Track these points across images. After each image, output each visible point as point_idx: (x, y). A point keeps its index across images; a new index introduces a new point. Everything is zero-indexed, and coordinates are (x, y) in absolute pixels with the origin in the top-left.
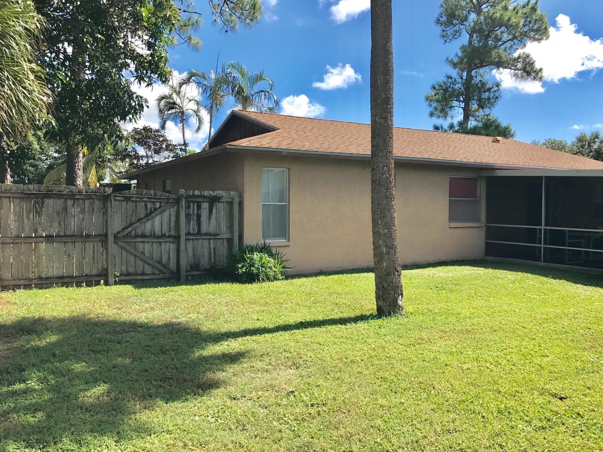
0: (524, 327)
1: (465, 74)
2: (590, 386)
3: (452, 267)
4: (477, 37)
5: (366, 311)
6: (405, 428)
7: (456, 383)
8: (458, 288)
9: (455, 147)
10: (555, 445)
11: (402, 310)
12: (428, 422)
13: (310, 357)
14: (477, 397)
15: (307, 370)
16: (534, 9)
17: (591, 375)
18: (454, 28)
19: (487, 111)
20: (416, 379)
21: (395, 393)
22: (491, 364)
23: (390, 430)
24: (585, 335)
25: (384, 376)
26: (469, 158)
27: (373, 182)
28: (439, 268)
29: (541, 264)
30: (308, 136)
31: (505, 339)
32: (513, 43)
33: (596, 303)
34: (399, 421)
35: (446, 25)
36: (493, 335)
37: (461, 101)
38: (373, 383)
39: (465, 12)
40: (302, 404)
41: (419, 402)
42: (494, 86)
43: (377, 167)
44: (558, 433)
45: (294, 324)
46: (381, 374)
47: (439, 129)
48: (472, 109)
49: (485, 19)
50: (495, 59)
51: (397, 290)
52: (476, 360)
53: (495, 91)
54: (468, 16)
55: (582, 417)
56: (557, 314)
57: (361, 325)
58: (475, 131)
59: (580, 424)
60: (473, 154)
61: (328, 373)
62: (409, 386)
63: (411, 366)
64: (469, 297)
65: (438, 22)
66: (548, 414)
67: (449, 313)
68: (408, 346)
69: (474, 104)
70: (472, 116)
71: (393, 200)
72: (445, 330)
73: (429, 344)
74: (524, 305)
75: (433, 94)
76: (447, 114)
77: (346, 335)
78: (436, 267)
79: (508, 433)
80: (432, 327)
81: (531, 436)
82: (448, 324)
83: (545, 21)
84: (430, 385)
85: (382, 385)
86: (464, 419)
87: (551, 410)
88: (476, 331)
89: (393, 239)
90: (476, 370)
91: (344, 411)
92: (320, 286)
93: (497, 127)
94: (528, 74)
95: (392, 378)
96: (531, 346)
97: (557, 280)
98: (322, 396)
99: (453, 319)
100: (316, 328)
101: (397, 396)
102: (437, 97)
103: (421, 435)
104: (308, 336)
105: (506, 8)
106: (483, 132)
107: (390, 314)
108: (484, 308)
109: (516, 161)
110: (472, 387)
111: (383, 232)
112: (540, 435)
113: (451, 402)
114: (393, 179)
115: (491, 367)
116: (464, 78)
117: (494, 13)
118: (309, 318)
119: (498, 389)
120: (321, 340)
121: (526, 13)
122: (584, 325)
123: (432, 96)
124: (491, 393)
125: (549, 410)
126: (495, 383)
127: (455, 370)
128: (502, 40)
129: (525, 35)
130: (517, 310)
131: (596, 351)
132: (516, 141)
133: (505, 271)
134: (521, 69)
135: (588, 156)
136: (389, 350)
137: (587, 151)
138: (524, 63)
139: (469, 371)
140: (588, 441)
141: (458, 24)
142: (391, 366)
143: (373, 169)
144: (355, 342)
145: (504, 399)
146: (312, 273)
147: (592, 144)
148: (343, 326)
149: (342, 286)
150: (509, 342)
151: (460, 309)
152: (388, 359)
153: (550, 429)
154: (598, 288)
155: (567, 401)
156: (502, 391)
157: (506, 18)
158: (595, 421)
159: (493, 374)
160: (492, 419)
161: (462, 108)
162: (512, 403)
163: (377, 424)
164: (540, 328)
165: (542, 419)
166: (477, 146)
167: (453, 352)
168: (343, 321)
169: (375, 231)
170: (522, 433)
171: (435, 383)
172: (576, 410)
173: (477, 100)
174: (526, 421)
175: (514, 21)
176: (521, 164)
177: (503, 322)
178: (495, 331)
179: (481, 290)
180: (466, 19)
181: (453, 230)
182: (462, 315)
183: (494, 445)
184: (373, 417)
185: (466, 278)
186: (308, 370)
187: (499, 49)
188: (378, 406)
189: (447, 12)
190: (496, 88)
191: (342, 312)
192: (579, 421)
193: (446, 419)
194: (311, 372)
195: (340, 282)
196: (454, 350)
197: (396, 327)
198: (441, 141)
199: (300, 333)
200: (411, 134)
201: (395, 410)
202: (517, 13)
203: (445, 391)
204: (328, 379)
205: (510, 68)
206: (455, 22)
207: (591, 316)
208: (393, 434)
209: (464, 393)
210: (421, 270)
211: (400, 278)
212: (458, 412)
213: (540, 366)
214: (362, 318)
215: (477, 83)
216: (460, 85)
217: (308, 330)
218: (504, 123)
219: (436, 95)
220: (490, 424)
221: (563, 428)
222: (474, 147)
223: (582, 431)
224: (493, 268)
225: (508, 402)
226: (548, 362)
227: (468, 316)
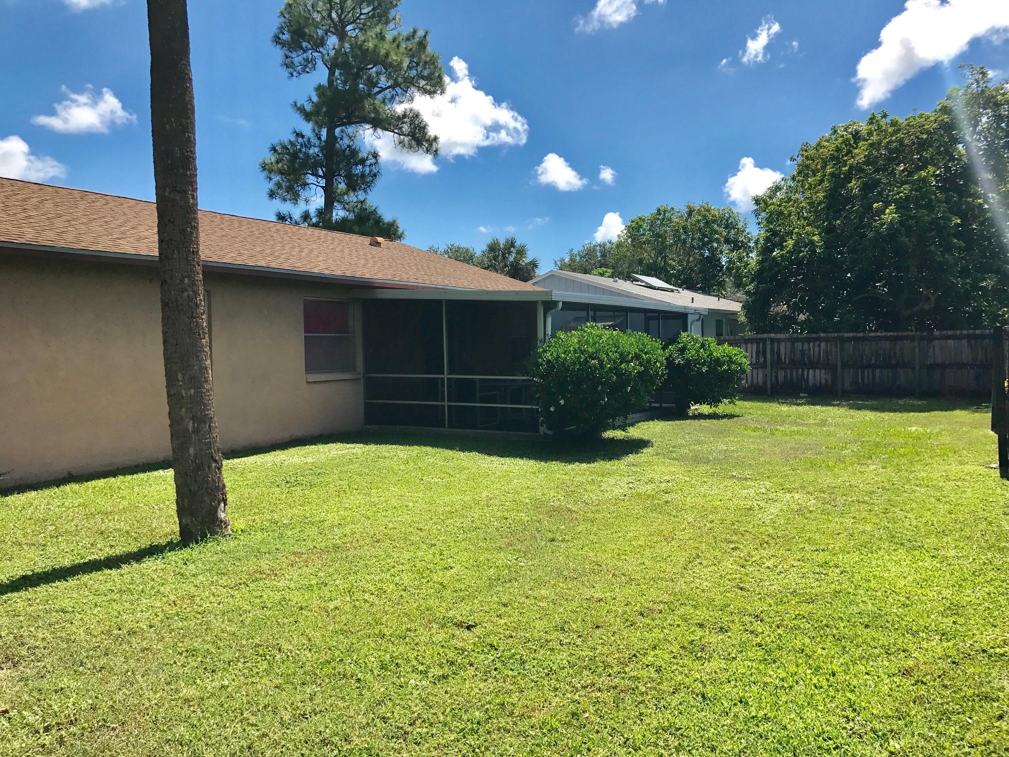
0: (421, 529)
1: (324, 133)
2: (507, 601)
3: (313, 447)
4: (340, 74)
5: (160, 537)
6: (228, 729)
7: (316, 636)
8: (323, 480)
9: (312, 250)
10: (460, 699)
11: (226, 527)
12: (270, 708)
13: (44, 639)
14: (350, 650)
15: (36, 664)
16: (422, 45)
17: (508, 585)
18: (305, 55)
19: (361, 195)
20: (251, 640)
21: (213, 672)
22: (372, 594)
23: (203, 738)
24: (501, 529)
25: (192, 647)
26: (334, 268)
27: (165, 305)
28: (292, 451)
29: (446, 430)
30: (30, 217)
31: (393, 551)
32: (395, 93)
33: (515, 481)
34: (218, 719)
35: (291, 48)
36: (374, 548)
37: (320, 176)
38: (172, 662)
39: (320, 32)
40: (25, 731)
41: (254, 680)
42: (370, 157)
43: (171, 278)
44: (465, 679)
45: (8, 582)
46: (187, 643)
47: (286, 220)
48: (338, 191)
49: (352, 48)
50: (369, 113)
51: (217, 493)
52: (349, 592)
53: (371, 165)
54: (326, 38)
55: (496, 649)
56: (465, 503)
57: (150, 564)
58: (343, 227)
59: (493, 660)
60: (340, 263)
61: (82, 662)
62: (237, 655)
63: (242, 621)
64: (340, 492)
65: (277, 40)
66: (451, 655)
67: (307, 522)
68: (237, 588)
69: (340, 183)
70: (338, 201)
71: (202, 336)
72: (299, 550)
73: (273, 578)
74: (421, 495)
75: (273, 160)
76: (298, 196)
77: (119, 587)
78: (287, 449)
79: (394, 696)
80: (277, 549)
81: (428, 694)
82: (304, 540)
83: (439, 66)
84: (274, 647)
85: (188, 664)
86: (329, 691)
87: (455, 648)
88: (348, 545)
89: (205, 405)
90: (347, 608)
91: (112, 726)
92: (67, 504)
93: (378, 220)
94: (419, 143)
95: (206, 647)
96: (430, 556)
97: (466, 453)
98: (68, 707)
99: (312, 532)
100: (58, 583)
101: (216, 676)
102: (280, 165)
103: (257, 733)
104: (38, 601)
105: (381, 37)
106: (356, 228)
107: (204, 536)
108: (362, 508)
109: (405, 277)
110: (341, 637)
111: (186, 393)
112: (439, 689)
113: (308, 668)
114: (201, 300)
115: (371, 599)
116: (324, 138)
117: (364, 41)
118: (41, 565)
119: (380, 631)
120: (67, 604)
121: (411, 50)
122: (499, 514)
123: (272, 163)
124: (371, 639)
125: (453, 649)
126: (378, 622)
127: (316, 614)
128: (379, 85)
129: (410, 82)
130: (411, 504)
131: (514, 550)
132: (404, 245)
133: (394, 446)
134: (408, 135)
135: (502, 272)
136: (202, 599)
137: (501, 265)
138: (412, 126)
139: (337, 612)
140: (504, 682)
141: (310, 49)
142: (205, 627)
143: (164, 282)
144: (136, 596)
145: (391, 645)
146: (50, 481)
147: (507, 255)
148: (114, 572)
149: (113, 498)
150: (398, 555)
151: (323, 514)
152: (199, 616)
153: (454, 676)
154: (518, 459)
155: (477, 631)
156: (388, 633)
157: (383, 52)
158: (513, 651)
159: (374, 609)
160: (372, 680)
161: (322, 187)
162: (402, 649)
163: (178, 735)
164: (443, 527)
165: (443, 663)
166: (347, 251)
167: (311, 585)
168: (113, 563)
169: (172, 393)
170: (414, 691)
171: (281, 641)
172: (488, 640)
173: (345, 177)
174: (421, 672)
175: (395, 58)
176: (412, 281)
177: (391, 525)
178: (377, 542)
179: (358, 478)
180: (322, 43)
181: (314, 385)
182: (327, 522)
183: (374, 720)
184: (169, 724)
185: (336, 462)
186: (39, 664)
187: (375, 99)
188: (180, 701)
189: (292, 26)
190: (373, 161)
191: (112, 546)
192: (492, 655)
193: (299, 697)
194: (44, 667)
195: (109, 491)
196: (314, 582)
197: (216, 558)
198: (287, 238)
199: (21, 597)
200: (236, 224)
201: (212, 701)
202: (398, 46)
203: (298, 652)
204: (81, 674)
205: (393, 131)
206: (304, 44)
207: (508, 500)
208: (207, 744)
209: (330, 649)
210: (262, 456)
211: (220, 473)
212: (319, 681)
213: (441, 584)
214: (153, 551)
215: (343, 148)
216: (316, 150)
217: (38, 589)
218: (387, 217)
219: (277, 162)
220: (369, 690)
221: (471, 671)
222: (342, 251)
223: (496, 669)
224: (376, 443)
225: (395, 649)
226: (452, 576)
227: (336, 523)
